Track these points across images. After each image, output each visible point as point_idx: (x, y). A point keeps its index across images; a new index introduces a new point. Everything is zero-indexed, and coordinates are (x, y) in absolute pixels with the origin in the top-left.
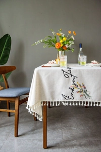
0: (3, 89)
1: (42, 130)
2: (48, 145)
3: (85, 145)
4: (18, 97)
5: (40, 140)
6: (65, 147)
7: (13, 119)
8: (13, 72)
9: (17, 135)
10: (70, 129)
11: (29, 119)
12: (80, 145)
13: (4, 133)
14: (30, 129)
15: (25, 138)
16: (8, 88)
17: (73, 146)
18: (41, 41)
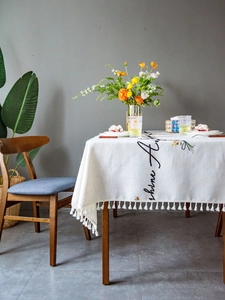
0: (25, 181)
1: (100, 255)
2: (111, 279)
3: (178, 280)
4: (54, 194)
5: (97, 272)
6: (142, 282)
7: (46, 236)
8: (43, 148)
9: (54, 264)
10: (153, 254)
11: (75, 238)
12: (170, 280)
13: (30, 260)
14: (78, 254)
15: (69, 268)
16: (35, 178)
17: (156, 281)
18: (93, 87)
